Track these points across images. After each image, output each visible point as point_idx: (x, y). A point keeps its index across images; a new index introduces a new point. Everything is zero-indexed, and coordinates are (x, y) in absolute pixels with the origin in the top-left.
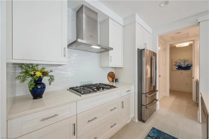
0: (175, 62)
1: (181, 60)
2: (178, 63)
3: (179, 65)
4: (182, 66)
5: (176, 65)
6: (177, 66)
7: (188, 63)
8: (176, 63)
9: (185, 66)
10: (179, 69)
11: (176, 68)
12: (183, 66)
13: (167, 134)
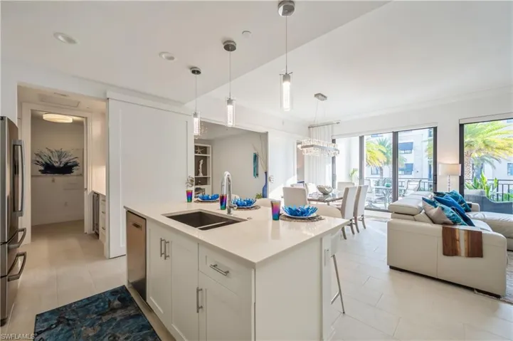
0: (37, 155)
1: (52, 152)
2: (44, 158)
3: (46, 163)
4: (53, 166)
5: (38, 162)
6: (43, 165)
7: (67, 159)
8: (40, 156)
9: (62, 166)
10: (48, 173)
11: (40, 171)
12: (56, 165)
13: (75, 303)
